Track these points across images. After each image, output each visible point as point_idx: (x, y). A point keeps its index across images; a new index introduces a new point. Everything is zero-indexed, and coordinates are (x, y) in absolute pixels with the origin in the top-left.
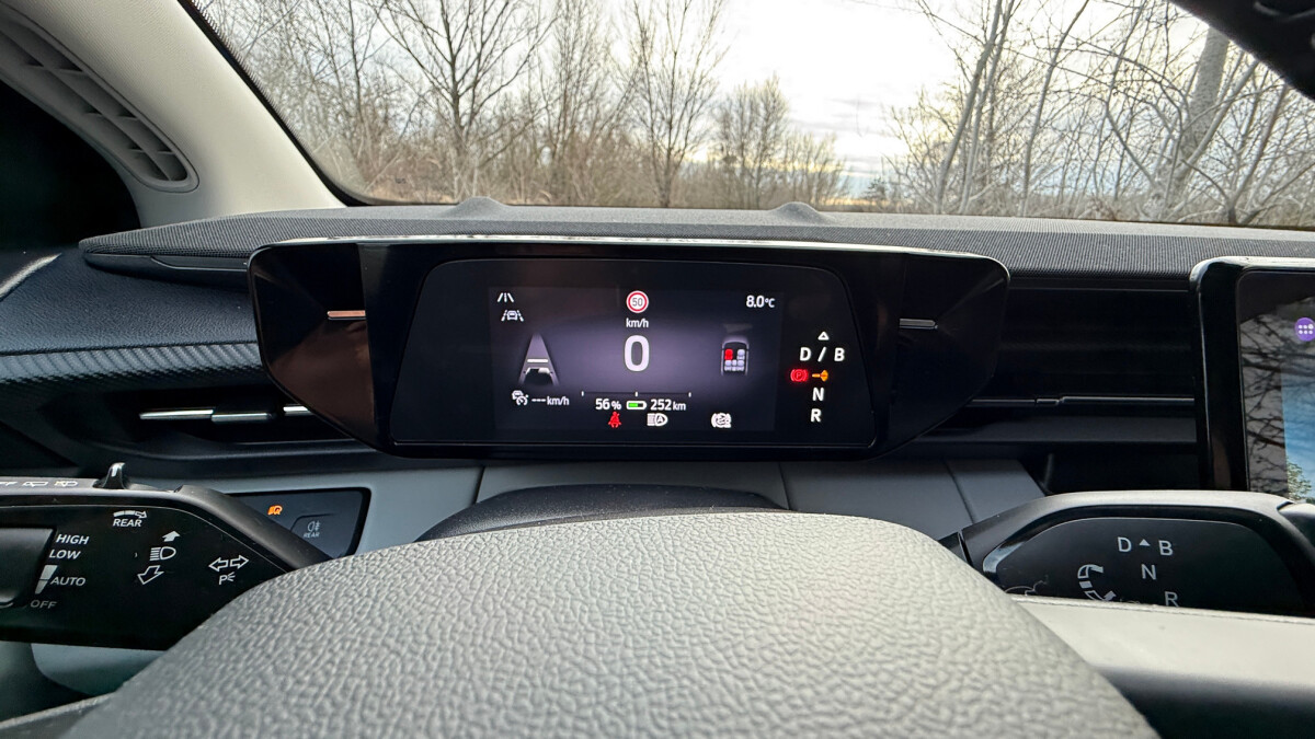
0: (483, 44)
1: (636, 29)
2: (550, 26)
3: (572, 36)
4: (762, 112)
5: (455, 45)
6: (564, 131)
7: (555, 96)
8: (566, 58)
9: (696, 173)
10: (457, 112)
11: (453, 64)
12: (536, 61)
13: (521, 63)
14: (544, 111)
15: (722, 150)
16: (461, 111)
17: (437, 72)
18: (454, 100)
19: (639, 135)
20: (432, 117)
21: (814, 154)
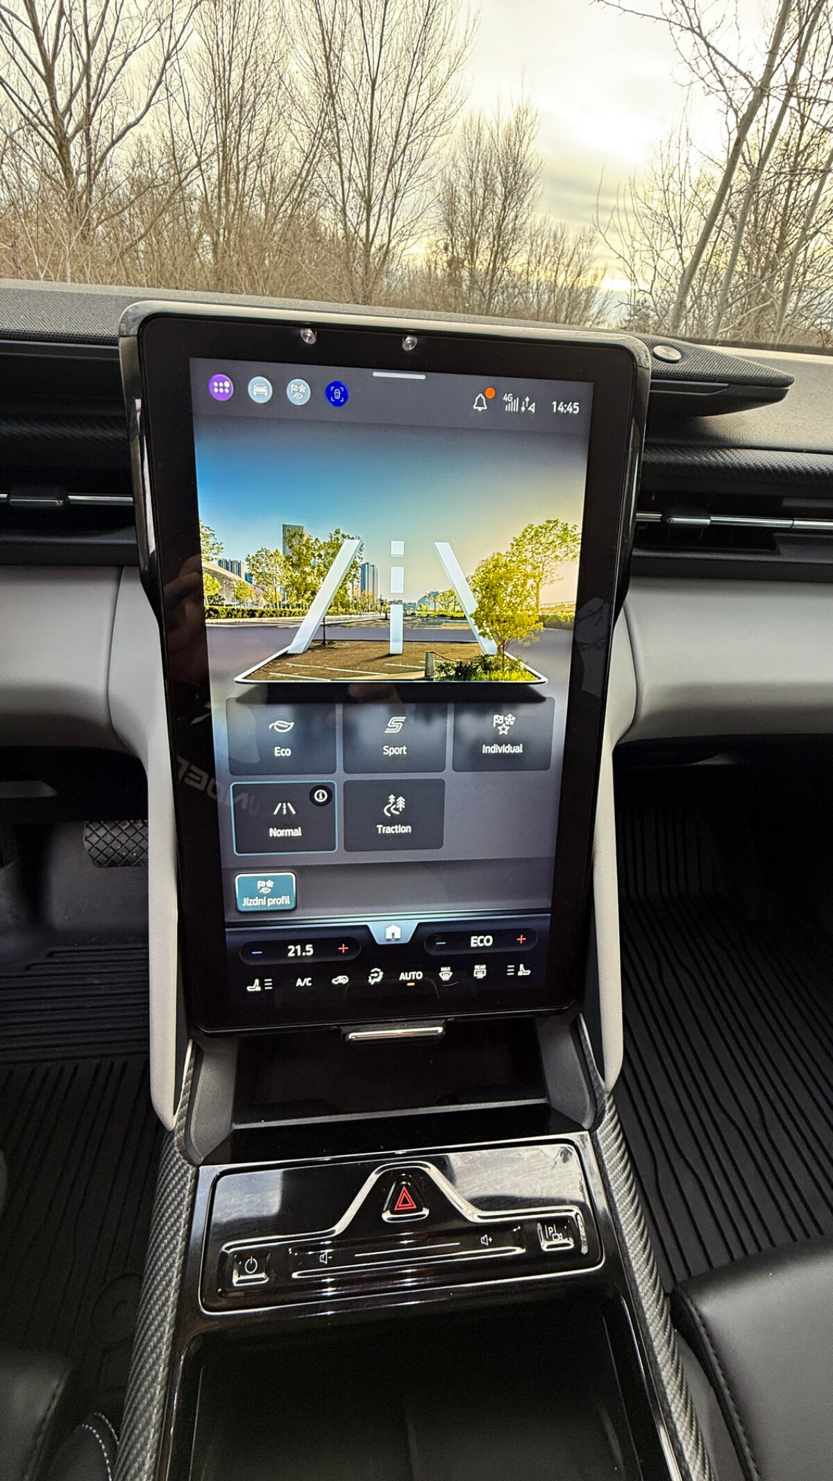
0: (90, 48)
1: (315, 28)
2: (190, 15)
3: (227, 37)
4: (499, 189)
5: (49, 43)
6: (227, 205)
7: (209, 148)
8: (221, 80)
9: (412, 284)
10: (67, 169)
11: (49, 79)
12: (176, 83)
13: (154, 83)
14: (196, 172)
15: (446, 249)
16: (75, 166)
17: (27, 95)
18: (60, 147)
19: (327, 218)
20: (32, 177)
21: (565, 260)
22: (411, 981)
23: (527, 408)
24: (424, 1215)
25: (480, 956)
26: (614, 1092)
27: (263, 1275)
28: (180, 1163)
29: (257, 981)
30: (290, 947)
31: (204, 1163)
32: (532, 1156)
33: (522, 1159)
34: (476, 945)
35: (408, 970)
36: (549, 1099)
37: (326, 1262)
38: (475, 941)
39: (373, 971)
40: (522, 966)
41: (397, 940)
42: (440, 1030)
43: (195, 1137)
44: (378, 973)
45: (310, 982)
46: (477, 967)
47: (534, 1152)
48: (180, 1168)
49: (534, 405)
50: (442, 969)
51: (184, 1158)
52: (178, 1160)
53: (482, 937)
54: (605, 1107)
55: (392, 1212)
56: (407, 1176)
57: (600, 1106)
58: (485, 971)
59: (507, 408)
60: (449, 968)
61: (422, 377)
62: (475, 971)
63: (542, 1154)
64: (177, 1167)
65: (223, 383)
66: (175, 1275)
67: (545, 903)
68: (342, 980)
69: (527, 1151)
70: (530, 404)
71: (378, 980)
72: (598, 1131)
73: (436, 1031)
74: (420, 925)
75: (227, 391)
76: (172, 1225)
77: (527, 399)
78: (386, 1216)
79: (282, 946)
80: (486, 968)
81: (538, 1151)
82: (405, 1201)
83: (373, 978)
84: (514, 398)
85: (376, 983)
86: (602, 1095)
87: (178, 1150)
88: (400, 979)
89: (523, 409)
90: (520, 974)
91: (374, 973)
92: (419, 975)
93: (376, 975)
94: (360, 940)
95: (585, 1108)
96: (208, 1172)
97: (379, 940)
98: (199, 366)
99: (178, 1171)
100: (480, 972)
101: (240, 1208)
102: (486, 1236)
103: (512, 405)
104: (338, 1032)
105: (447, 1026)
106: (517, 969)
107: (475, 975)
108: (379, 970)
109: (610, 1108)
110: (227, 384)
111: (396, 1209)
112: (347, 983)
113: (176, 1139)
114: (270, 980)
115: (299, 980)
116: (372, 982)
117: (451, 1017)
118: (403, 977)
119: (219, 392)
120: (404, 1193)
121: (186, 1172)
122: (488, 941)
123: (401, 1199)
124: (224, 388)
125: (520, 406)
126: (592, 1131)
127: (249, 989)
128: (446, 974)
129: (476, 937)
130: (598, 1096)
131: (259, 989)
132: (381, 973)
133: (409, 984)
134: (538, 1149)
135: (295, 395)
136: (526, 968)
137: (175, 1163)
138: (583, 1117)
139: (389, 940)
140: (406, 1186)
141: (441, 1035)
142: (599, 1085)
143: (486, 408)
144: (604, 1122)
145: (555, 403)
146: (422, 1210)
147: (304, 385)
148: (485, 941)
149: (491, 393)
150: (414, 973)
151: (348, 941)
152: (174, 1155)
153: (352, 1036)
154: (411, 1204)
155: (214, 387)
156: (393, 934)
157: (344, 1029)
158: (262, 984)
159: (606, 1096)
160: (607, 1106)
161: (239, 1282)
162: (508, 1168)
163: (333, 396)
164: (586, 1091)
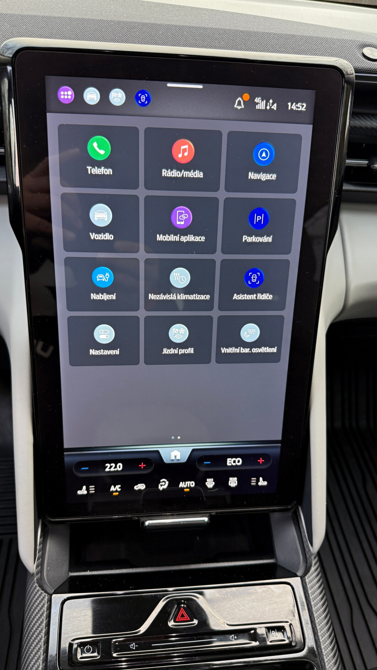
22: (187, 488)
23: (271, 107)
24: (194, 624)
25: (234, 472)
26: (319, 553)
27: (96, 654)
28: (40, 593)
29: (84, 487)
30: (107, 465)
31: (55, 592)
32: (263, 591)
33: (257, 593)
34: (230, 464)
35: (185, 480)
36: (276, 559)
37: (134, 648)
38: (230, 462)
39: (161, 481)
40: (261, 479)
41: (178, 460)
42: (206, 519)
43: (47, 579)
44: (165, 482)
45: (119, 488)
46: (231, 479)
47: (265, 589)
48: (40, 595)
49: (275, 105)
50: (208, 480)
51: (42, 590)
52: (38, 591)
53: (234, 459)
54: (312, 563)
55: (175, 621)
56: (184, 602)
57: (309, 562)
58: (236, 482)
59: (258, 107)
60: (212, 479)
61: (200, 87)
62: (230, 482)
63: (270, 590)
64: (38, 595)
65: (67, 92)
66: (42, 654)
67: (278, 437)
68: (141, 487)
69: (261, 588)
70: (273, 104)
71: (165, 487)
72: (306, 577)
73: (204, 521)
74: (193, 450)
75: (70, 97)
76: (38, 627)
77: (271, 101)
78: (171, 624)
79: (101, 464)
80: (238, 480)
81: (268, 589)
82: (183, 616)
83: (161, 485)
84: (262, 100)
85: (163, 489)
86: (310, 556)
87: (37, 585)
88: (180, 486)
89: (268, 108)
90: (260, 484)
91: (162, 482)
92: (192, 484)
93: (164, 483)
94: (154, 460)
95: (299, 564)
96: (57, 598)
97: (166, 460)
98: (51, 80)
99: (38, 597)
100: (233, 482)
101: (79, 618)
102: (233, 635)
103: (261, 104)
104: (138, 521)
105: (211, 518)
106: (258, 481)
107: (230, 484)
108: (165, 480)
109: (315, 564)
110: (70, 93)
111: (177, 620)
112: (144, 489)
113: (35, 579)
114: (94, 486)
115: (113, 486)
116: (161, 488)
117: (214, 512)
118: (182, 485)
119: (64, 98)
120: (182, 611)
121: (44, 598)
122: (239, 462)
123: (180, 615)
124: (68, 95)
125: (266, 105)
126: (302, 578)
127: (79, 492)
128: (210, 483)
129: (230, 459)
130: (308, 556)
131: (85, 492)
132: (167, 482)
133: (185, 490)
134: (267, 587)
135: (115, 99)
136: (264, 480)
137: (36, 593)
138: (298, 569)
139: (173, 460)
140: (184, 607)
141: (208, 523)
142: (309, 550)
143: (243, 107)
144: (310, 572)
145: (289, 104)
146: (193, 621)
147: (121, 93)
148: (237, 462)
149: (247, 96)
150: (189, 482)
151: (145, 461)
152: (35, 588)
153: (147, 523)
154: (187, 617)
155: (61, 95)
156: (175, 457)
157: (142, 519)
158: (88, 489)
159: (313, 557)
160: (314, 562)
161: (81, 658)
162: (249, 598)
163: (140, 100)
164: (301, 554)
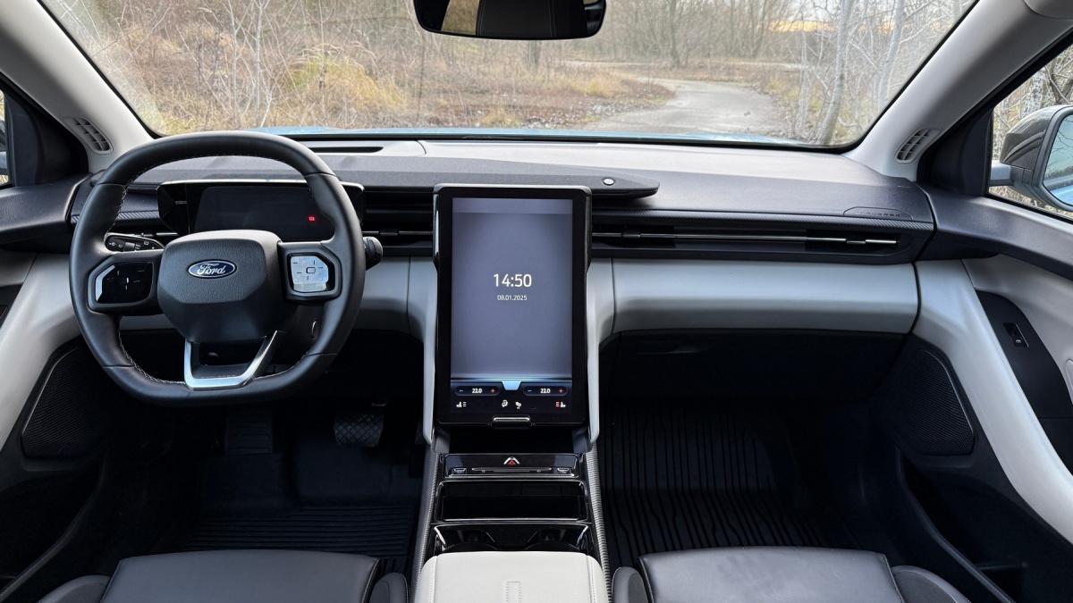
29: (460, 403)
30: (473, 389)
35: (517, 402)
39: (504, 401)
40: (562, 403)
41: (513, 388)
53: (546, 389)
67: (570, 376)
74: (522, 382)
79: (469, 389)
90: (561, 406)
93: (505, 403)
94: (499, 387)
97: (506, 388)
106: (560, 404)
108: (506, 401)
114: (465, 402)
116: (503, 406)
118: (515, 404)
122: (548, 391)
127: (457, 406)
129: (543, 389)
131: (461, 406)
136: (564, 404)
139: (510, 388)
141: (528, 422)
151: (495, 388)
156: (511, 386)
158: (462, 404)
